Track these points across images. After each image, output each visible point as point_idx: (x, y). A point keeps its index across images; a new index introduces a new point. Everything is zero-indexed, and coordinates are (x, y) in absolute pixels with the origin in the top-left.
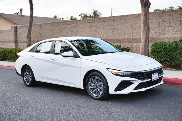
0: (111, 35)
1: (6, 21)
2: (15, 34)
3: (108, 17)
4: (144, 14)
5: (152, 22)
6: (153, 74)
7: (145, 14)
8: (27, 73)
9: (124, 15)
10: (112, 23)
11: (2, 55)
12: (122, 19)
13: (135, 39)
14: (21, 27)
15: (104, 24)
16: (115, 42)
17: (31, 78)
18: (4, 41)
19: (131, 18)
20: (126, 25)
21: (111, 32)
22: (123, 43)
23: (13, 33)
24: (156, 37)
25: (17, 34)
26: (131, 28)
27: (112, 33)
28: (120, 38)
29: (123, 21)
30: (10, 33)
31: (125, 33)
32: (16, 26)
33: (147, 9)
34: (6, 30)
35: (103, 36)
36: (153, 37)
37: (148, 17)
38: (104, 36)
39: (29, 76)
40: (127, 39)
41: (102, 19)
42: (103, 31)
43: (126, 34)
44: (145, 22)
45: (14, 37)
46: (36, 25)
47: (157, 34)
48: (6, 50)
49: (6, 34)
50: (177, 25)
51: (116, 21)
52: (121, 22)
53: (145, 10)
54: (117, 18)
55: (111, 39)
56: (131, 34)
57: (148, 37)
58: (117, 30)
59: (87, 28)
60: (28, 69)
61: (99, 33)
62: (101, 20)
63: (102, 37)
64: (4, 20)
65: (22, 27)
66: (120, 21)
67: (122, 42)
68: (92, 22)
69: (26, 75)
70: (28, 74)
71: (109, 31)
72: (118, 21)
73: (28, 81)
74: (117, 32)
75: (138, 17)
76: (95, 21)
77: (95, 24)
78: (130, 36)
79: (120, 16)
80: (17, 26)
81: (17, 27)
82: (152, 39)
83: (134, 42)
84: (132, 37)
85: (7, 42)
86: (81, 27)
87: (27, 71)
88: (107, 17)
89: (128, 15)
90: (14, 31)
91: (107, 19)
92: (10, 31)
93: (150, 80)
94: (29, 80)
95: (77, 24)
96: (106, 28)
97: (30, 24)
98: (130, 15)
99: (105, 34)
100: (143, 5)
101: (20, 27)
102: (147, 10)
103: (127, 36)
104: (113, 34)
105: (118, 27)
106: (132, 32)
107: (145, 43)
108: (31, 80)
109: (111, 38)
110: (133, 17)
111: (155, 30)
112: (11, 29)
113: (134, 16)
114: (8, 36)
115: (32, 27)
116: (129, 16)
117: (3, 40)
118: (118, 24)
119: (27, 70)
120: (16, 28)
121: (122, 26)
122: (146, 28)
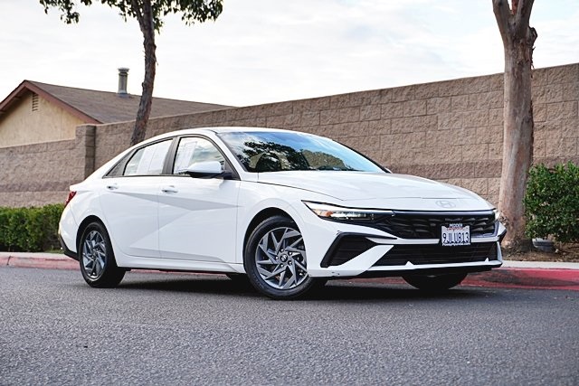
0: (418, 150)
1: (65, 112)
2: (86, 156)
3: (408, 86)
4: (513, 69)
5: (552, 100)
6: (448, 226)
7: (516, 70)
8: (93, 242)
9: (460, 80)
10: (420, 109)
11: (36, 231)
12: (456, 91)
14: (110, 128)
15: (393, 112)
16: (430, 175)
17: (103, 258)
18: (47, 184)
19: (483, 87)
20: (467, 113)
21: (418, 142)
23: (80, 152)
24: (567, 154)
25: (97, 155)
26: (482, 126)
27: (420, 144)
28: (446, 161)
29: (458, 99)
30: (72, 152)
31: (463, 142)
32: (95, 127)
33: (524, 51)
34: (59, 142)
35: (389, 156)
37: (528, 81)
38: (393, 156)
39: (99, 252)
40: (470, 165)
41: (389, 96)
42: (390, 136)
43: (467, 148)
44: (514, 97)
45: (84, 166)
46: (163, 119)
47: (568, 144)
48: (50, 210)
49: (55, 156)
51: (432, 100)
52: (450, 105)
53: (515, 56)
54: (437, 91)
55: (417, 165)
56: (483, 146)
57: (528, 153)
58: (438, 133)
59: (336, 126)
60: (98, 230)
61: (377, 146)
62: (385, 99)
63: (386, 160)
64: (55, 109)
65: (115, 130)
66: (448, 101)
67: (452, 177)
68: (355, 107)
69: (89, 252)
70: (96, 248)
71: (410, 135)
72: (439, 100)
73: (94, 270)
74: (435, 140)
76: (364, 103)
77: (363, 113)
78: (478, 155)
79: (447, 81)
80: (97, 125)
81: (98, 131)
84: (486, 155)
85: (59, 187)
86: (314, 123)
87: (94, 239)
88: (404, 88)
89: (475, 78)
90: (86, 146)
91: (405, 93)
92: (71, 146)
93: (436, 241)
94: (97, 265)
95: (302, 112)
96: (401, 125)
97: (141, 115)
99: (397, 149)
100: (509, 38)
101: (107, 131)
102: (521, 57)
103: (469, 156)
104: (421, 147)
105: (439, 124)
106: (487, 138)
107: (516, 171)
108: (103, 264)
109: (417, 161)
110: (489, 85)
112: (74, 137)
113: (492, 80)
114: (64, 163)
115: (145, 125)
116: (476, 81)
117: (45, 181)
118: (441, 112)
119: (95, 232)
120: (93, 135)
121: (453, 119)
122: (517, 118)
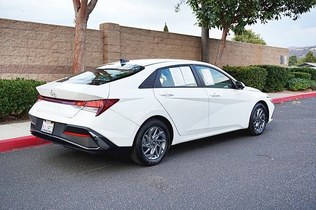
12: (5, 25)
13: (33, 67)
19: (23, 27)
20: (14, 39)
22: (9, 74)
26: (24, 47)
29: (7, 30)
31: (11, 54)
36: (63, 65)
40: (17, 67)
50: (94, 50)
56: (25, 57)
75: (37, 28)
78: (22, 62)
82: (62, 68)
83: (32, 73)
84: (27, 62)
98: (21, 22)
103: (16, 62)
106: (27, 54)
110: (27, 27)
111: (67, 54)
121: (3, 41)
